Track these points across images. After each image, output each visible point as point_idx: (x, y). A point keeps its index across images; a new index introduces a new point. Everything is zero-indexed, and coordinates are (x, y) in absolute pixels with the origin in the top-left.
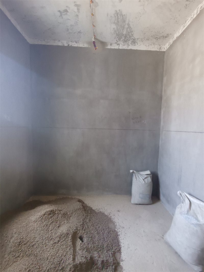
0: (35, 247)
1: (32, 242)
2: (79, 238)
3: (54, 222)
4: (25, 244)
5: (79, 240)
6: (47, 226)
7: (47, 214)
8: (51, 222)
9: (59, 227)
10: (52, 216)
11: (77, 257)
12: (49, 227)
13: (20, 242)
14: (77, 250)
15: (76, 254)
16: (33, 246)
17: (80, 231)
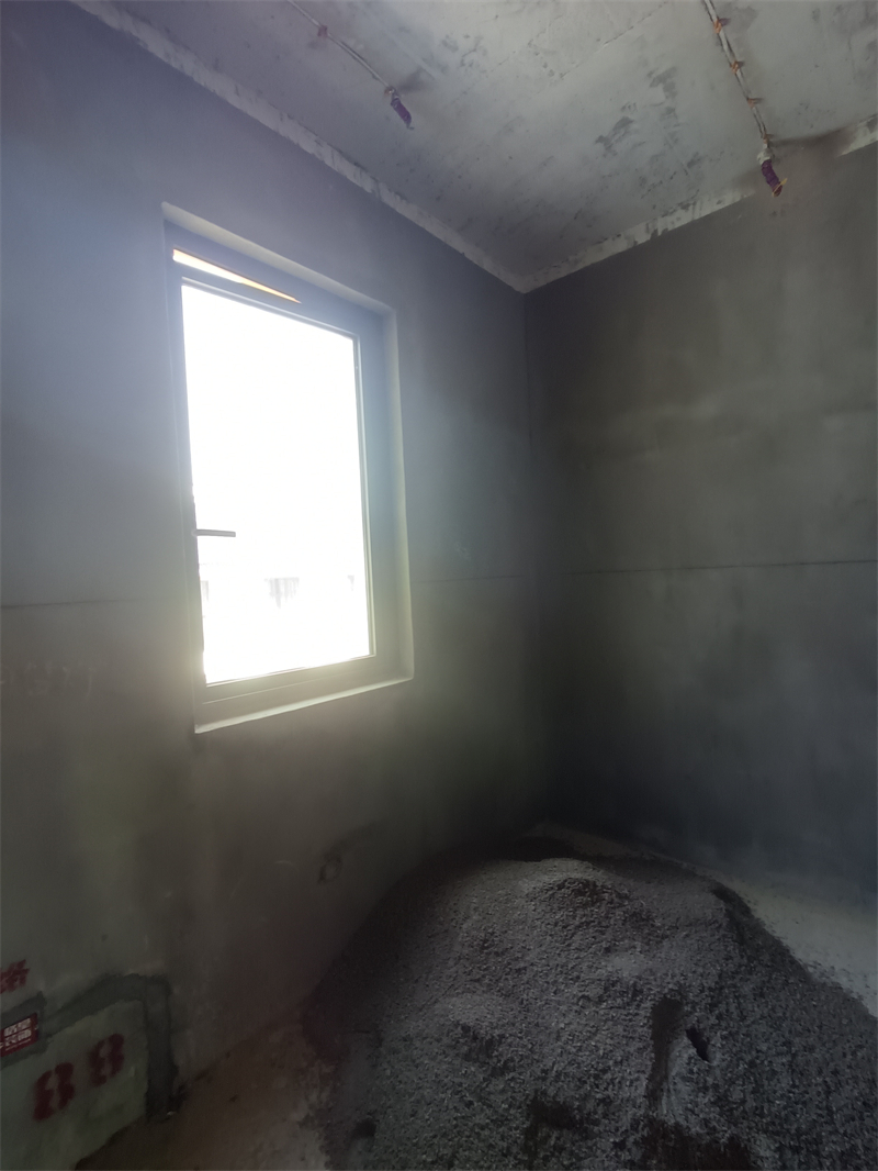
0: (525, 978)
1: (517, 959)
2: (687, 1031)
3: (594, 926)
4: (497, 954)
5: (686, 1040)
6: (564, 927)
7: (569, 888)
8: (582, 923)
9: (608, 950)
10: (587, 902)
11: (668, 1097)
12: (573, 935)
13: (485, 941)
14: (673, 1074)
15: (665, 1086)
16: (518, 971)
17: (694, 1008)
